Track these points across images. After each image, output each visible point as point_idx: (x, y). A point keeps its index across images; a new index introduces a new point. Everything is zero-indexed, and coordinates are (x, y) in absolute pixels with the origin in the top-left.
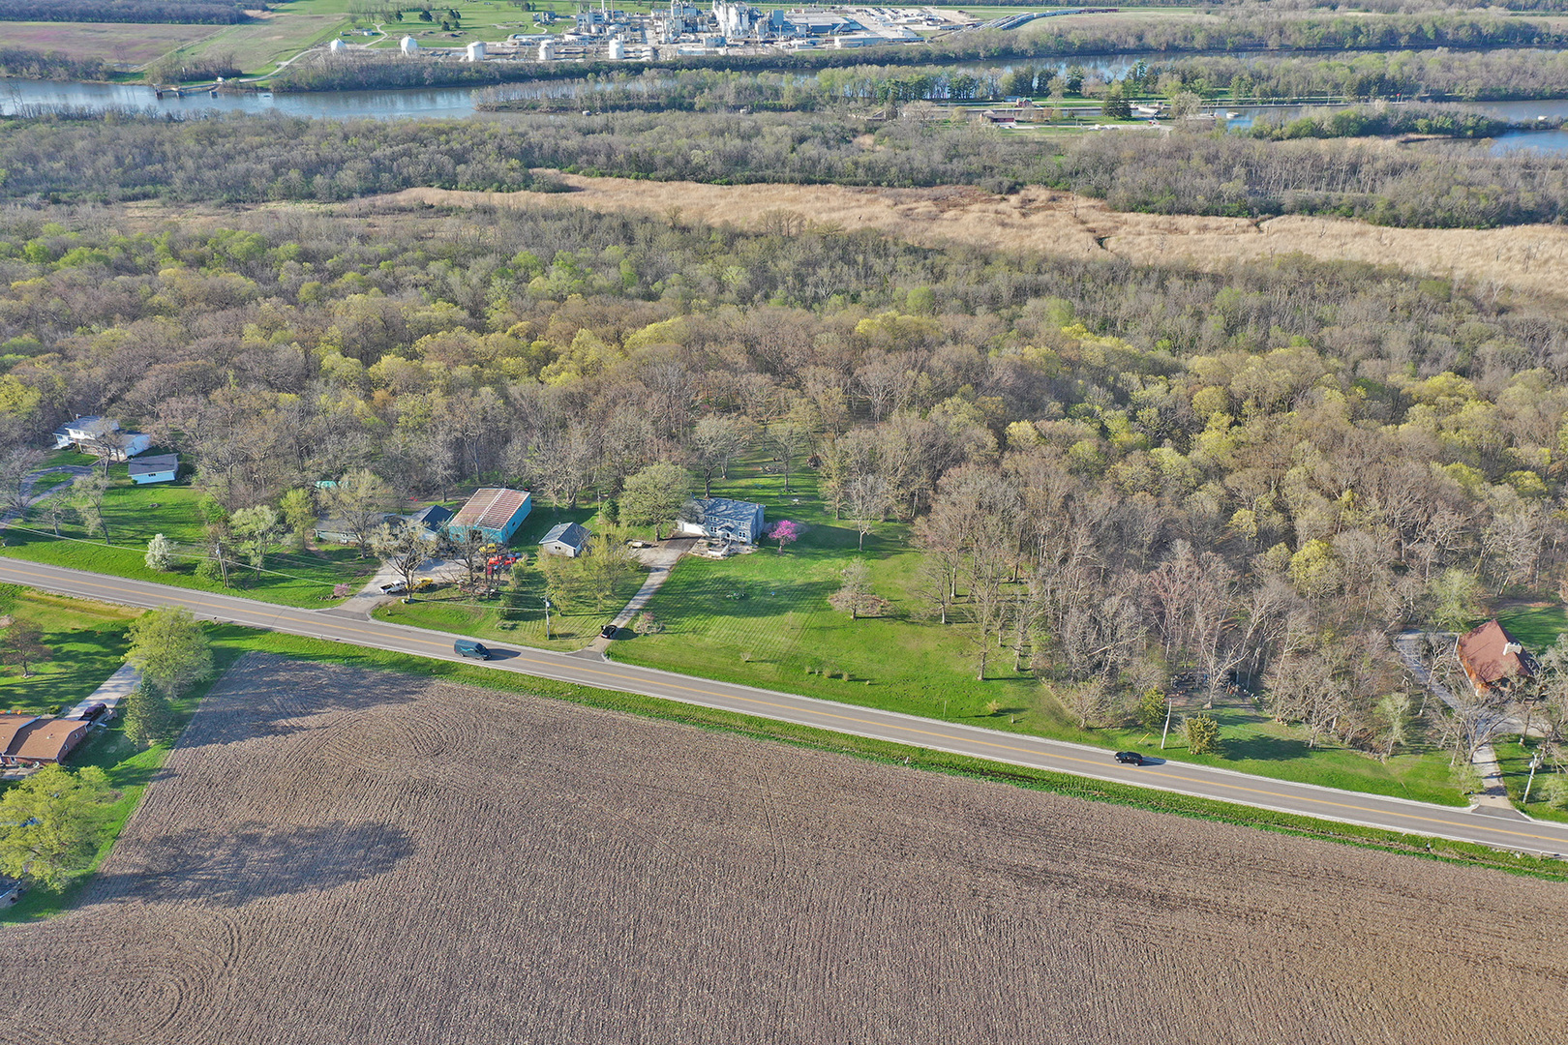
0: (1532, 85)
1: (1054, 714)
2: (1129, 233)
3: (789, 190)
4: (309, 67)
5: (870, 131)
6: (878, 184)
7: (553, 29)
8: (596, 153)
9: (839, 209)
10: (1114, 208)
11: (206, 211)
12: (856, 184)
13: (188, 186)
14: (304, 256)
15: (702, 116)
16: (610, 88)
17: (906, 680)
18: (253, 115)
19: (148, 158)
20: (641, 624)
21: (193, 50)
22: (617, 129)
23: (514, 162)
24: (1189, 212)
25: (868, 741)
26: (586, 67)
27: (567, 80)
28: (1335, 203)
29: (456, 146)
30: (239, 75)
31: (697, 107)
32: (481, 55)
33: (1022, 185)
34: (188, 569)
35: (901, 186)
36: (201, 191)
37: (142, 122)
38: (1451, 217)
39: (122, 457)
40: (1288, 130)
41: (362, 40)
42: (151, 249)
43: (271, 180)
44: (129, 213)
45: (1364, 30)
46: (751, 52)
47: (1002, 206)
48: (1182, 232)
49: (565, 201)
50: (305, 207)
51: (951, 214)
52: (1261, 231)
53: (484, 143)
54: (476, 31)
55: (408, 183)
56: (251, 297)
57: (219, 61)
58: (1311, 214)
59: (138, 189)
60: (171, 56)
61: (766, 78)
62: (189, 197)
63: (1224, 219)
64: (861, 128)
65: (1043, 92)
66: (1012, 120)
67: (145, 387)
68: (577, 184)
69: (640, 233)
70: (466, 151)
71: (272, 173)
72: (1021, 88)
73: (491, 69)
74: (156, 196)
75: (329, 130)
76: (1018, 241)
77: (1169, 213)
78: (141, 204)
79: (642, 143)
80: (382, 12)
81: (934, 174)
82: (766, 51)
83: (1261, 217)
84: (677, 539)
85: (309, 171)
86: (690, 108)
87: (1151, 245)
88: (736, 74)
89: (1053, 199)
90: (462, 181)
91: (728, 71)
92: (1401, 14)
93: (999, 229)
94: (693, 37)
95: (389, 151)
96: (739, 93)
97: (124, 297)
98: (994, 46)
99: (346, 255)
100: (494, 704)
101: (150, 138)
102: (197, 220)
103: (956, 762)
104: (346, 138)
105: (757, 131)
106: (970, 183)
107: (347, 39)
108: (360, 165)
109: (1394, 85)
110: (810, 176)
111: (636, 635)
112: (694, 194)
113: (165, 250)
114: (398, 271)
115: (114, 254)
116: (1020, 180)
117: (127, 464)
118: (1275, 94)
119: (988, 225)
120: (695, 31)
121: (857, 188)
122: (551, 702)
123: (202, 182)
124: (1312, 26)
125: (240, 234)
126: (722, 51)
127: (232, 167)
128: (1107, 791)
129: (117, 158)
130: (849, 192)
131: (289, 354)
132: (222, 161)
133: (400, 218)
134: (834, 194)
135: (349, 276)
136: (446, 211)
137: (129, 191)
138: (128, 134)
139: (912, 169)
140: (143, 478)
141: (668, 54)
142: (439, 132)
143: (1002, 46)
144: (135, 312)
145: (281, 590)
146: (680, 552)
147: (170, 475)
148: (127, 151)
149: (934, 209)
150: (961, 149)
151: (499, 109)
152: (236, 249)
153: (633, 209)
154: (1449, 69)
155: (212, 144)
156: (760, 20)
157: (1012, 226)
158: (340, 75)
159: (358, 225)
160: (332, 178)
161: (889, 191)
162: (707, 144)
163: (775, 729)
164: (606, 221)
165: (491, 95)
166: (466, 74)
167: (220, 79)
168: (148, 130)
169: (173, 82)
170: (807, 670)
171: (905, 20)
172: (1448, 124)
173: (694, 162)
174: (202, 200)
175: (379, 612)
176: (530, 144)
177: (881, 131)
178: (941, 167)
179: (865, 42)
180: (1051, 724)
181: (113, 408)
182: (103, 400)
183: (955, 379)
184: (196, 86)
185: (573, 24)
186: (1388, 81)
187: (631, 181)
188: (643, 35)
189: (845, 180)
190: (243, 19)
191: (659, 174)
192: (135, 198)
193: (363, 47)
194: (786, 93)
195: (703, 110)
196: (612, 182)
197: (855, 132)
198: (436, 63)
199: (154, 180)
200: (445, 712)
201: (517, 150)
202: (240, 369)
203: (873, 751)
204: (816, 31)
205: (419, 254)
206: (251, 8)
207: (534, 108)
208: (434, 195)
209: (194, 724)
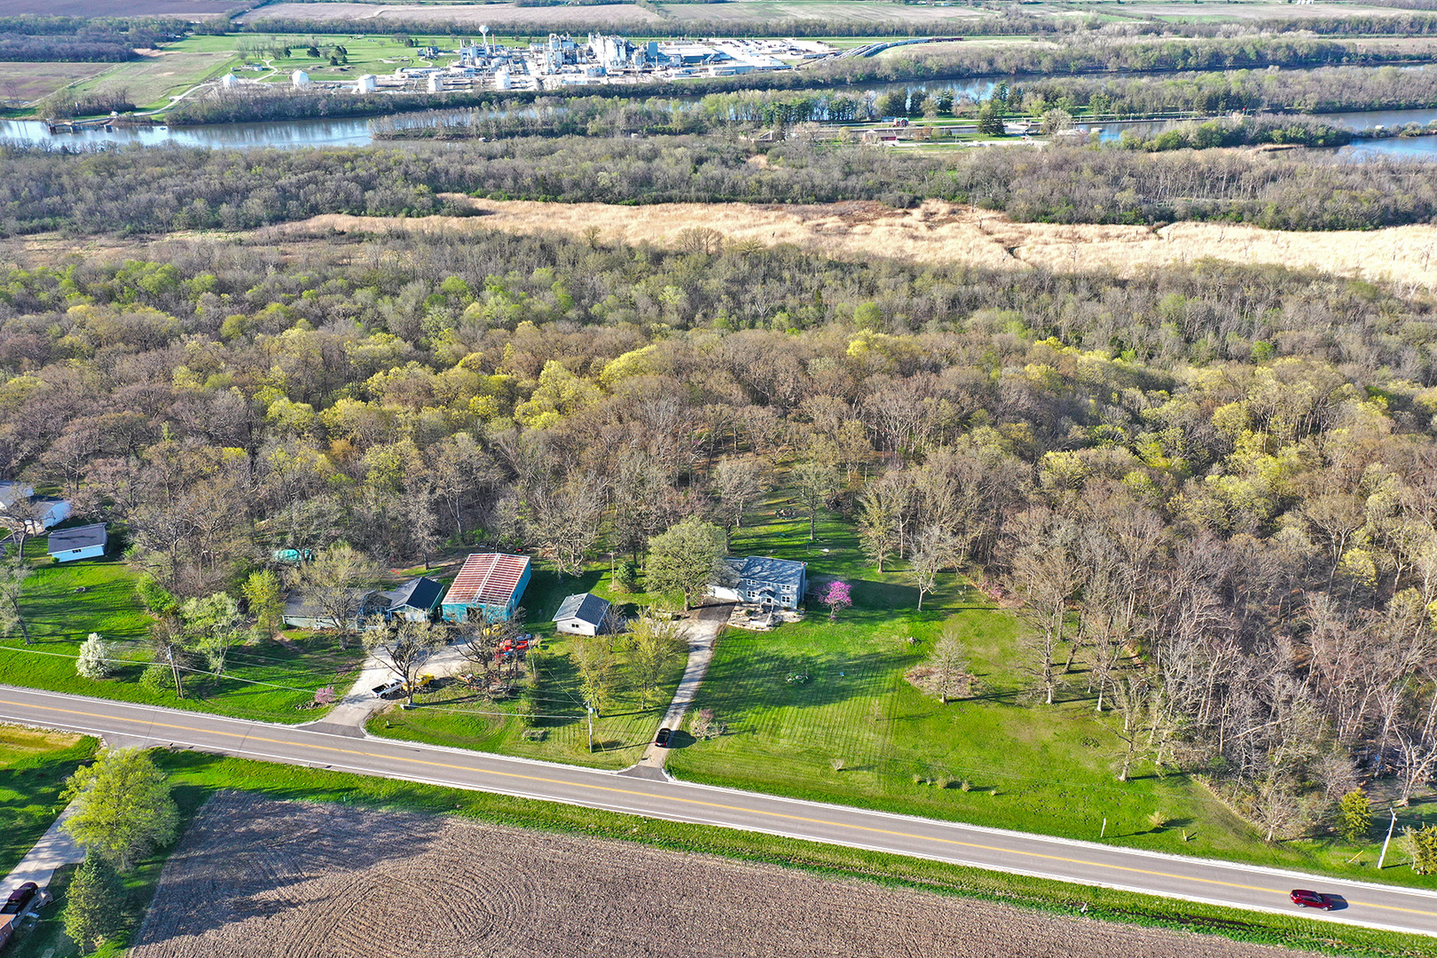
0: (1362, 98)
1: (1228, 824)
2: (1036, 243)
3: (697, 210)
4: (203, 100)
5: (762, 151)
6: (782, 201)
7: (438, 63)
8: (502, 178)
9: (750, 227)
10: (1015, 219)
11: (109, 243)
12: (761, 202)
13: (88, 218)
14: (221, 287)
15: (599, 141)
16: (503, 116)
17: (1036, 786)
18: (152, 147)
19: (45, 192)
20: (698, 723)
21: (85, 86)
22: (518, 153)
23: (422, 187)
24: (1087, 221)
25: (1024, 880)
26: (476, 97)
27: (462, 109)
28: (1223, 209)
29: (362, 172)
30: (133, 109)
31: (589, 132)
32: (372, 87)
33: (921, 199)
34: (130, 674)
35: (805, 203)
36: (102, 223)
37: (36, 155)
38: (1337, 220)
39: (40, 529)
40: (1156, 143)
41: (252, 75)
42: (55, 283)
43: (175, 210)
44: (28, 246)
45: (1193, 52)
46: (631, 80)
47: (907, 220)
48: (1085, 240)
49: (480, 224)
50: (212, 236)
51: (859, 228)
52: (1161, 238)
53: (389, 169)
54: (364, 65)
55: (315, 210)
56: (173, 334)
57: (112, 95)
58: (1202, 220)
59: (35, 222)
60: (63, 92)
61: (653, 104)
62: (90, 229)
63: (1123, 226)
64: (753, 148)
65: (916, 113)
66: (894, 138)
67: (65, 445)
68: (486, 208)
69: (562, 255)
70: (372, 177)
71: (176, 203)
72: (895, 109)
73: (384, 100)
74: (55, 228)
75: (232, 160)
76: (932, 253)
77: (1069, 222)
78: (40, 236)
79: (546, 166)
80: (270, 49)
81: (835, 189)
82: (648, 79)
83: (1156, 224)
84: (711, 609)
85: (215, 200)
86: (583, 133)
87: (1061, 254)
88: (624, 101)
89: (954, 212)
90: (370, 208)
91: (616, 97)
92: (1220, 38)
93: (911, 242)
94: (573, 68)
95: (294, 179)
96: (629, 118)
97: (32, 339)
98: (859, 72)
99: (266, 285)
100: (546, 854)
101: (46, 170)
102: (101, 253)
103: (1142, 905)
104: (249, 167)
105: (655, 154)
106: (870, 198)
107: (238, 74)
108: (266, 193)
109: (1239, 100)
110: (715, 195)
111: (693, 740)
112: (604, 215)
113: (70, 284)
114: (324, 300)
115: (15, 290)
116: (919, 195)
117: (46, 537)
118: (1131, 110)
119: (898, 237)
120: (574, 62)
121: (763, 206)
122: (615, 845)
123: (103, 213)
124: (1146, 50)
125: (150, 265)
126: (604, 81)
127: (134, 197)
128: (1343, 938)
129: (13, 191)
130: (756, 210)
131: (229, 401)
132: (122, 192)
133: (311, 245)
134: (742, 211)
135: (273, 307)
136: (359, 238)
137: (26, 225)
138: (22, 167)
139: (813, 186)
140: (65, 555)
141: (552, 83)
142: (343, 160)
143: (867, 71)
144: (46, 356)
145: (248, 698)
146: (717, 624)
147: (98, 550)
148: (23, 184)
149: (842, 224)
150: (854, 167)
151: (396, 137)
152: (147, 282)
153: (550, 231)
154: (1285, 85)
155: (112, 175)
156: (636, 52)
157: (923, 238)
158: (235, 107)
159: (272, 253)
160: (238, 206)
161: (793, 208)
162: (611, 166)
163: (903, 868)
164: (526, 242)
165: (388, 124)
166: (360, 105)
167: (114, 113)
168: (44, 163)
169: (66, 116)
170: (916, 778)
171: (769, 50)
172: (1300, 134)
173: (600, 185)
174: (104, 231)
175: (375, 723)
176: (435, 170)
177: (773, 150)
178: (842, 184)
179: (738, 70)
180: (1232, 841)
181: (27, 472)
182: (14, 462)
183: (972, 404)
184: (90, 120)
185: (458, 57)
186: (1234, 97)
187: (540, 204)
188: (525, 67)
189: (750, 198)
190: (134, 58)
191: (568, 196)
192: (33, 231)
193: (255, 82)
194: (674, 118)
195: (595, 135)
196: (521, 206)
197: (748, 153)
198: (330, 95)
199: (53, 213)
200: (484, 869)
201: (423, 176)
202: (174, 420)
203: (1034, 895)
204: (690, 61)
205: (340, 282)
206: (140, 47)
207: (431, 136)
208: (344, 222)
209: (156, 906)
